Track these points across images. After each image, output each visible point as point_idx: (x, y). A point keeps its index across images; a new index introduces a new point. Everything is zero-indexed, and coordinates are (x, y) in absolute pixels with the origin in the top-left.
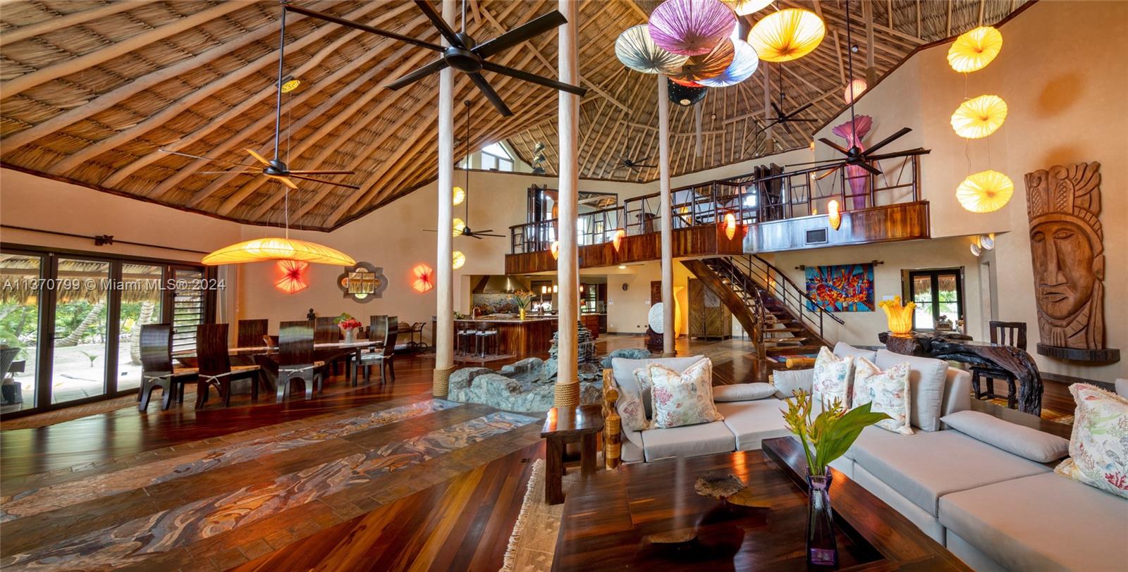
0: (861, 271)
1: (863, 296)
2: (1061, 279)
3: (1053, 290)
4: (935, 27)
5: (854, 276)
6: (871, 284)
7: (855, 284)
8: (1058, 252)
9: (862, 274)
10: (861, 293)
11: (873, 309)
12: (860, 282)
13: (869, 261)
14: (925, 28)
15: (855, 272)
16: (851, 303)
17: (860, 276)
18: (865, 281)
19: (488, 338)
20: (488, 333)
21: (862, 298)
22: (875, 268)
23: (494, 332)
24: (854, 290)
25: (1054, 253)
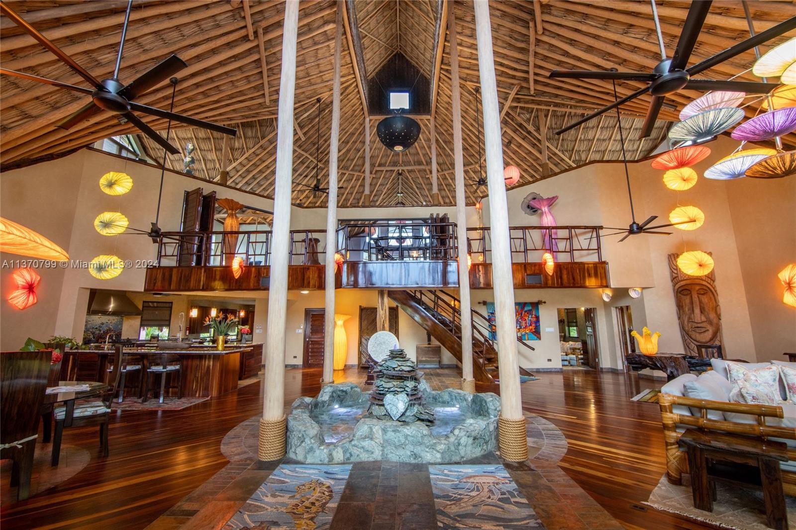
0: (530, 308)
1: (532, 327)
2: (703, 319)
3: (699, 325)
4: (567, 146)
5: (525, 312)
6: (537, 318)
7: (527, 318)
8: (700, 302)
9: (530, 311)
10: (531, 325)
11: (540, 339)
12: (530, 316)
13: (535, 300)
14: (562, 145)
15: (526, 309)
16: (523, 333)
17: (529, 312)
18: (533, 316)
19: (169, 374)
20: (170, 368)
21: (532, 329)
22: (540, 306)
23: (177, 367)
24: (526, 323)
25: (698, 303)
